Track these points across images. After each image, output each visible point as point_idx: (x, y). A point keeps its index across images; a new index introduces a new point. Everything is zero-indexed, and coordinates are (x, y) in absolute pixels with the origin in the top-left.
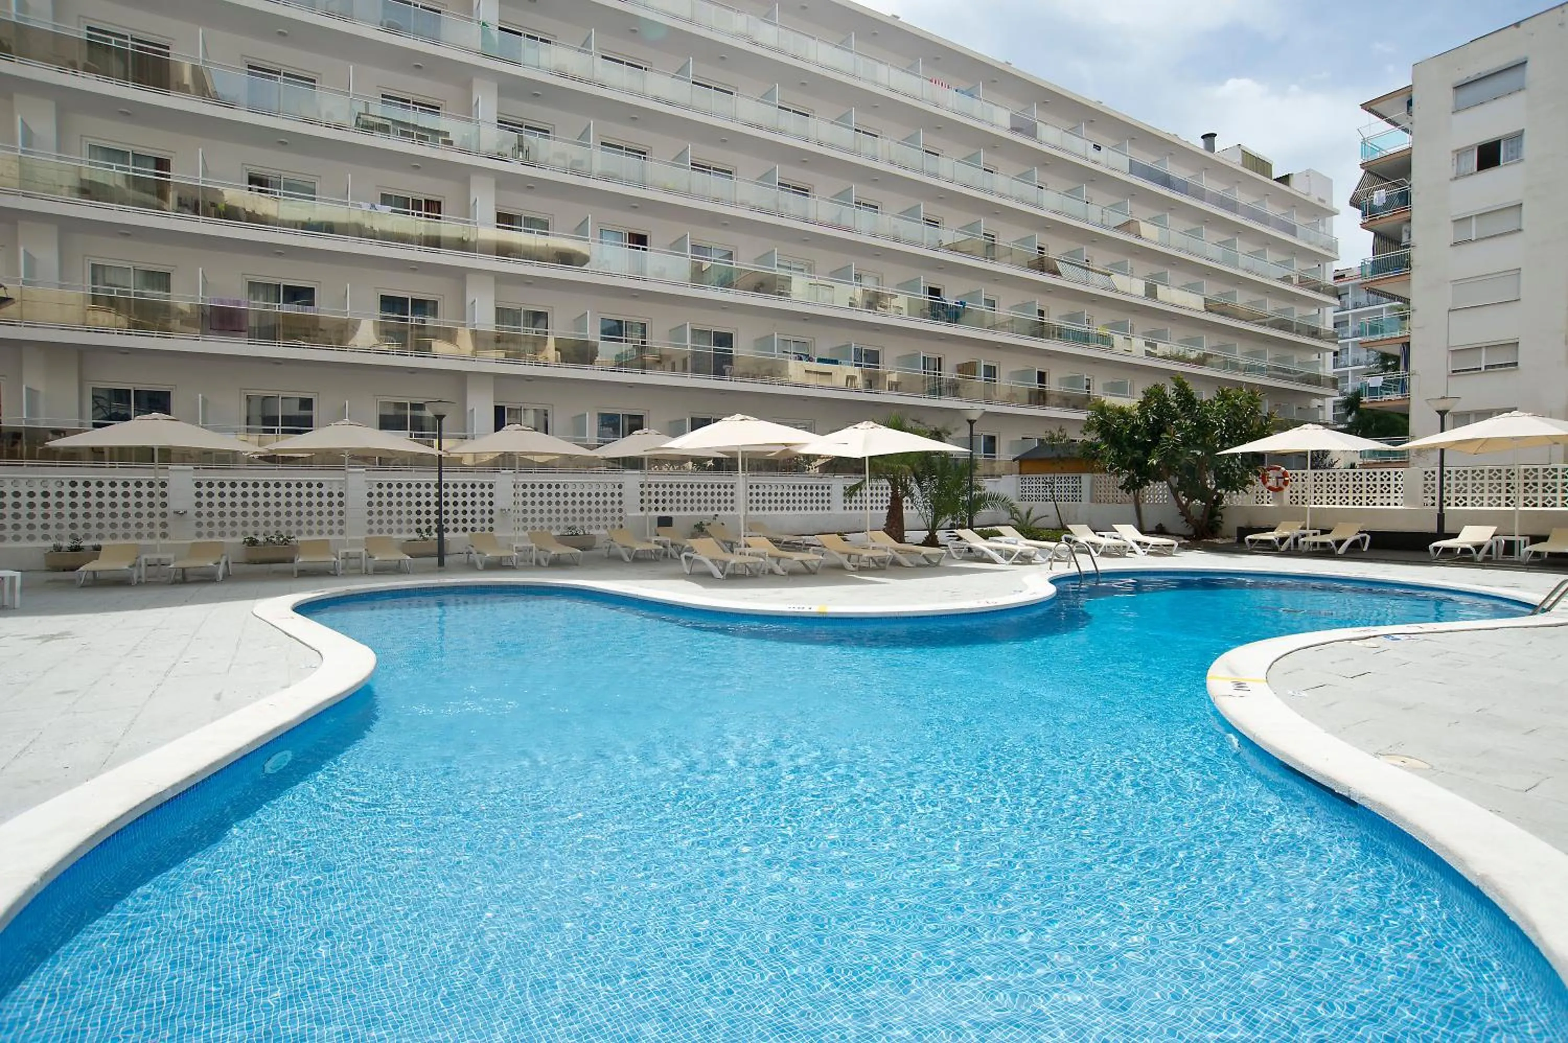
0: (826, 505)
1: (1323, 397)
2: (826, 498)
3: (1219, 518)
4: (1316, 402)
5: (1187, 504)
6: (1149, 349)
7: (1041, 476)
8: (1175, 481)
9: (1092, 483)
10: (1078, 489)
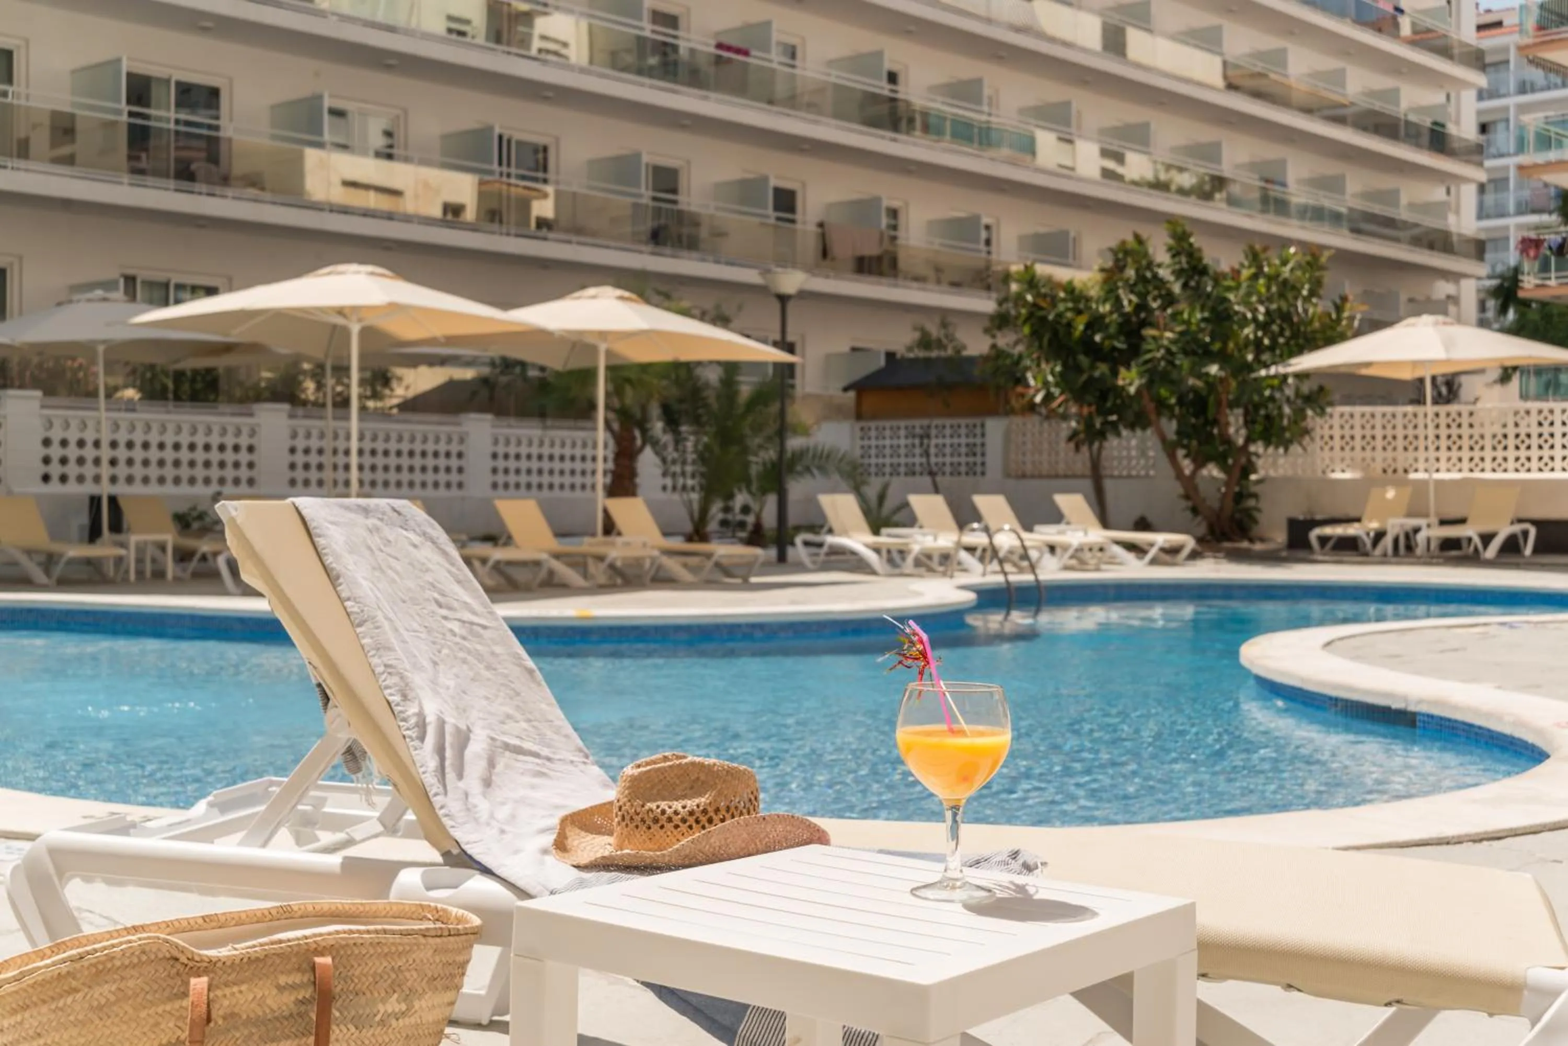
0: (454, 477)
1: (1455, 277)
2: (454, 462)
3: (1251, 503)
4: (1443, 288)
5: (1194, 473)
6: (1111, 165)
7: (902, 424)
8: (1170, 427)
9: (1007, 437)
10: (978, 450)
